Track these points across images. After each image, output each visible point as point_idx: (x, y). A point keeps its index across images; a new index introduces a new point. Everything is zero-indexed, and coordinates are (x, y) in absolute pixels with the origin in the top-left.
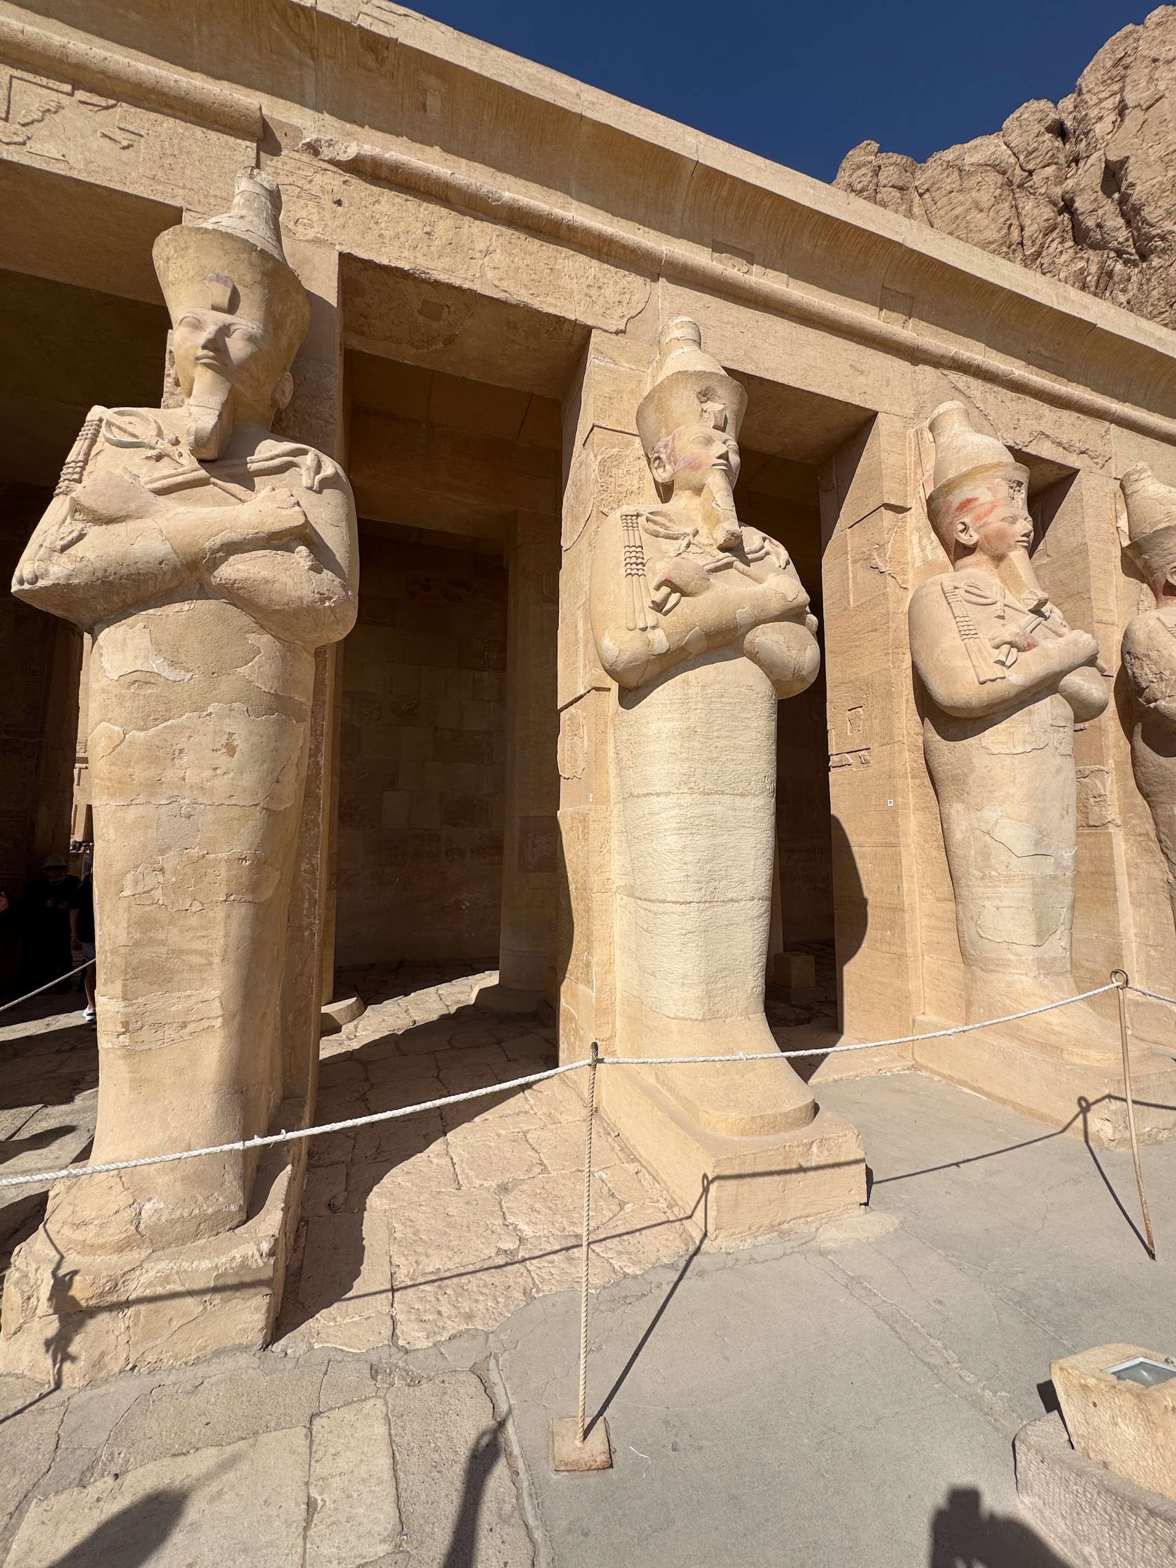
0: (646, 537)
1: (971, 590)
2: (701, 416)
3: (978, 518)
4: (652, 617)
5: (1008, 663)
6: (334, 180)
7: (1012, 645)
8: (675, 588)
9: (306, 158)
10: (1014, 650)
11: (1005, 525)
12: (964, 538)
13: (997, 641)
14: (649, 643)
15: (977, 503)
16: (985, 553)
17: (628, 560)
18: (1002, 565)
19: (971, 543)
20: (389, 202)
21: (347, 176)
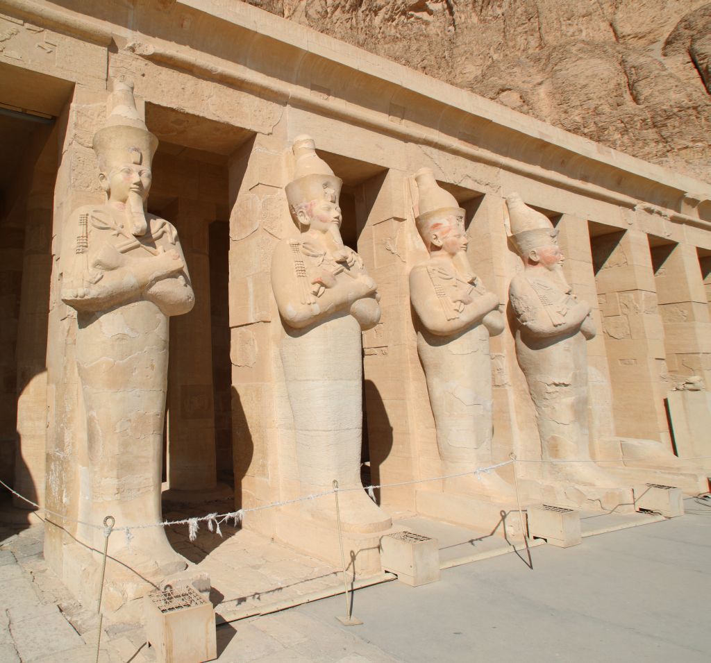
0: (303, 256)
1: (441, 270)
2: (325, 196)
3: (442, 233)
4: (312, 299)
5: (460, 311)
6: (142, 63)
7: (461, 301)
8: (322, 285)
9: (129, 53)
10: (462, 304)
11: (455, 239)
12: (436, 243)
13: (455, 300)
14: (312, 310)
15: (442, 226)
16: (446, 251)
17: (298, 269)
18: (454, 257)
19: (439, 245)
20: (166, 74)
21: (147, 62)
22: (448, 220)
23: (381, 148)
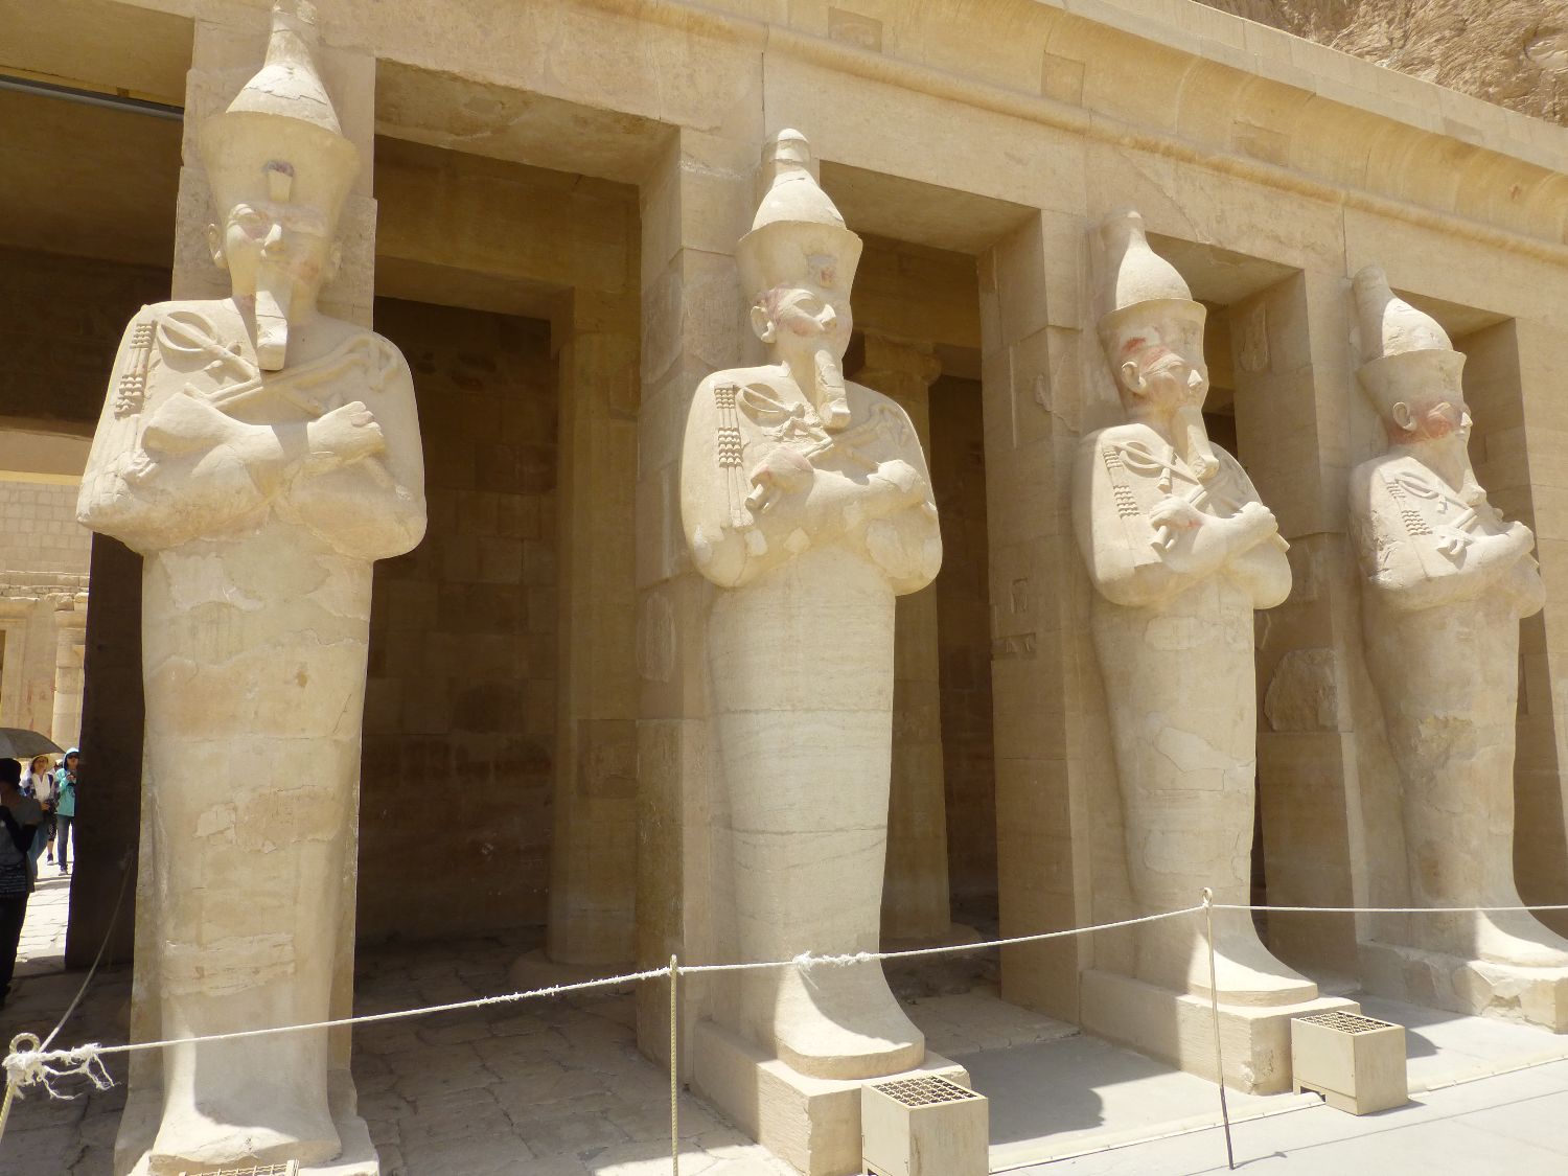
0: (743, 417)
1: (1135, 452)
2: (808, 273)
3: (1146, 363)
4: (747, 517)
5: (1167, 547)
8: (772, 484)
11: (1173, 375)
12: (1132, 385)
17: (723, 447)
19: (1139, 391)
22: (1156, 329)
23: (1020, 161)
